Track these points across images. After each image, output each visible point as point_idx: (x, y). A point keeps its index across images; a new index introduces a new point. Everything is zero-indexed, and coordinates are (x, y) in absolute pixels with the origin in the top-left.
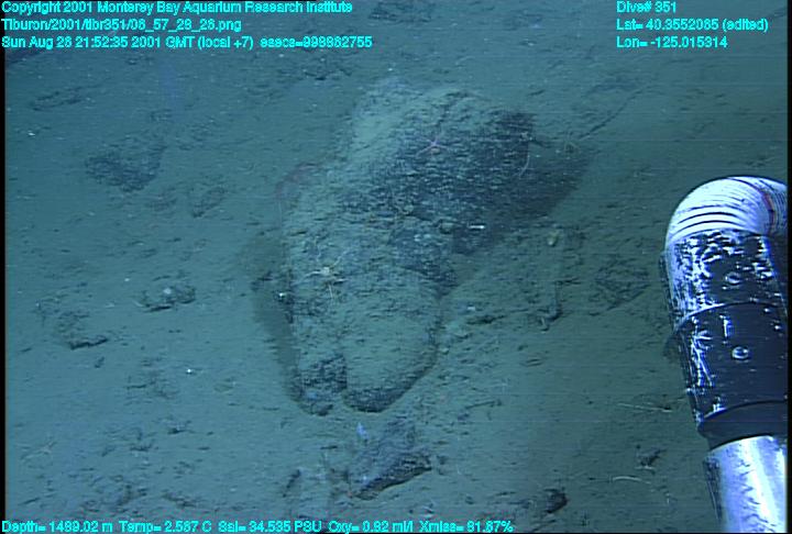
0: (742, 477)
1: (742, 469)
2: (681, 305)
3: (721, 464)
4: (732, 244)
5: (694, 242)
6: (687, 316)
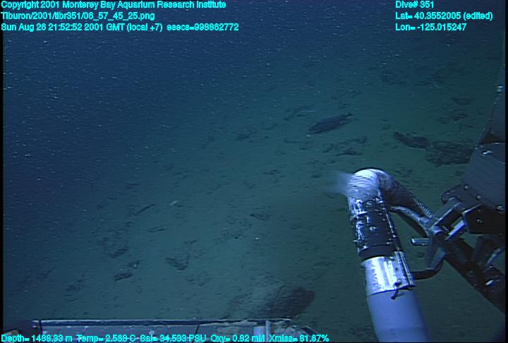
0: (373, 270)
1: (373, 268)
2: (353, 212)
3: (366, 266)
4: (369, 192)
6: (355, 216)
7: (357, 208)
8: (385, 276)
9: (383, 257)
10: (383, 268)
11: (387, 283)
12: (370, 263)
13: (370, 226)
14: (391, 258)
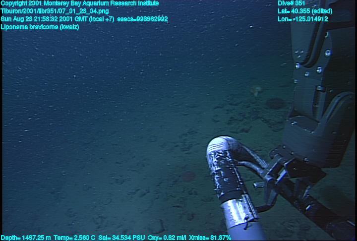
0: (229, 210)
1: (229, 208)
2: (212, 169)
3: (224, 207)
4: (221, 153)
5: (213, 153)
6: (213, 172)
7: (214, 166)
8: (238, 213)
9: (235, 200)
10: (236, 207)
11: (240, 218)
12: (226, 205)
13: (224, 178)
14: (240, 199)
